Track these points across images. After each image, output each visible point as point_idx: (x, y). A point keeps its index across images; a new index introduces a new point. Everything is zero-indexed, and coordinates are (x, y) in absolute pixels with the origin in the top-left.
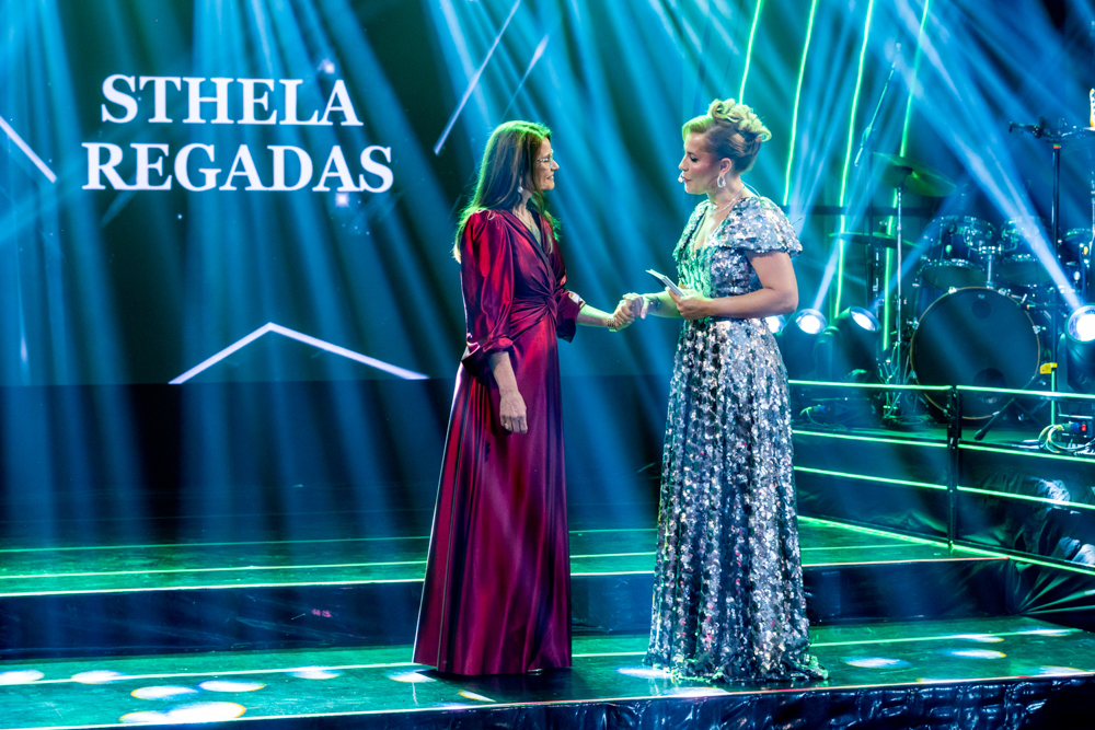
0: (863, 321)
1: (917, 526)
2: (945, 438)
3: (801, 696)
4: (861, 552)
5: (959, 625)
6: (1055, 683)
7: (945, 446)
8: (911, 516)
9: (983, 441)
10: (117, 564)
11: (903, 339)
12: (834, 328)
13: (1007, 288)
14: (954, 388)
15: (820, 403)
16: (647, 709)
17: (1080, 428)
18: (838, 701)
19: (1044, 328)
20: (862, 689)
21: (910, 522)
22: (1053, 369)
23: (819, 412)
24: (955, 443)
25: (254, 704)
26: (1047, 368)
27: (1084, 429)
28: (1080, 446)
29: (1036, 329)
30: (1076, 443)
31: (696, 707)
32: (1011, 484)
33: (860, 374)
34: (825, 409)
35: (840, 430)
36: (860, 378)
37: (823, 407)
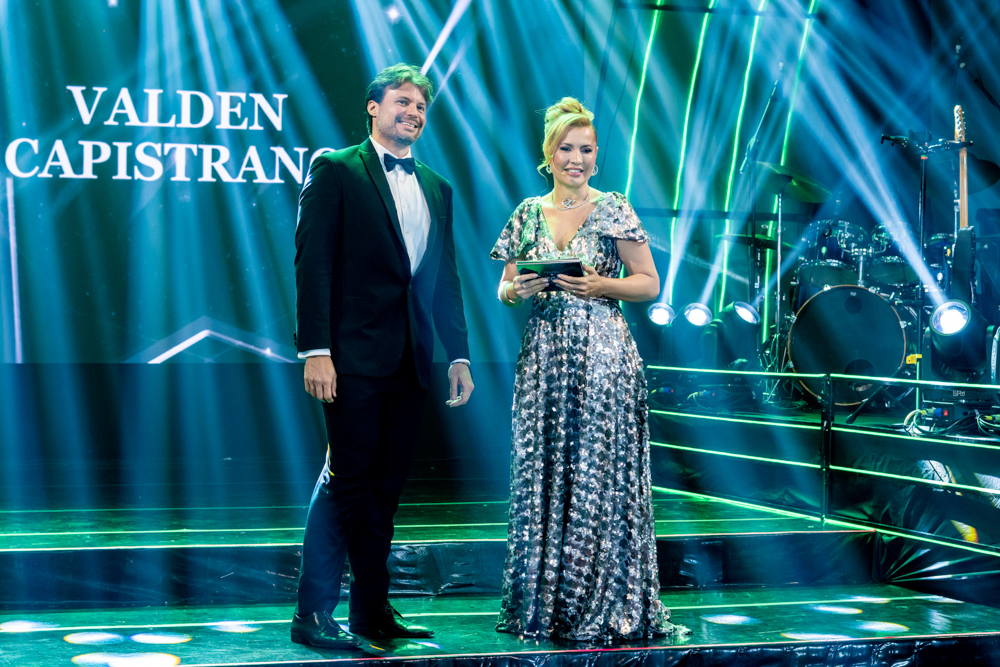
0: (746, 314)
1: (792, 502)
2: (820, 421)
3: (687, 652)
5: (830, 591)
6: (918, 643)
7: (819, 428)
8: (787, 493)
9: (853, 425)
10: (61, 526)
11: (781, 332)
12: (719, 320)
13: (876, 287)
14: (828, 375)
15: (706, 389)
16: (546, 662)
17: (942, 413)
18: (720, 657)
19: (910, 324)
20: (742, 647)
21: (786, 498)
22: (918, 360)
23: (704, 397)
24: (828, 426)
25: (185, 653)
26: (912, 358)
28: (942, 430)
29: (903, 324)
30: (938, 426)
31: (591, 661)
32: (879, 464)
33: (742, 363)
34: (710, 394)
35: (723, 413)
36: (741, 367)
37: (708, 392)
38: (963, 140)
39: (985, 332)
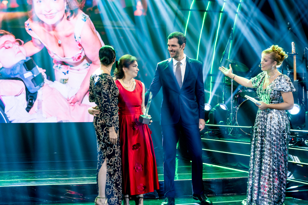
0: (223, 107)
1: (241, 167)
4: (227, 174)
7: (250, 144)
8: (239, 164)
11: (233, 112)
12: (215, 109)
15: (210, 131)
17: (292, 139)
21: (239, 165)
23: (210, 133)
27: (293, 140)
28: (292, 145)
30: (291, 143)
33: (221, 122)
34: (212, 132)
35: (217, 138)
36: (221, 124)
37: (211, 132)
38: (295, 53)
39: (305, 114)
